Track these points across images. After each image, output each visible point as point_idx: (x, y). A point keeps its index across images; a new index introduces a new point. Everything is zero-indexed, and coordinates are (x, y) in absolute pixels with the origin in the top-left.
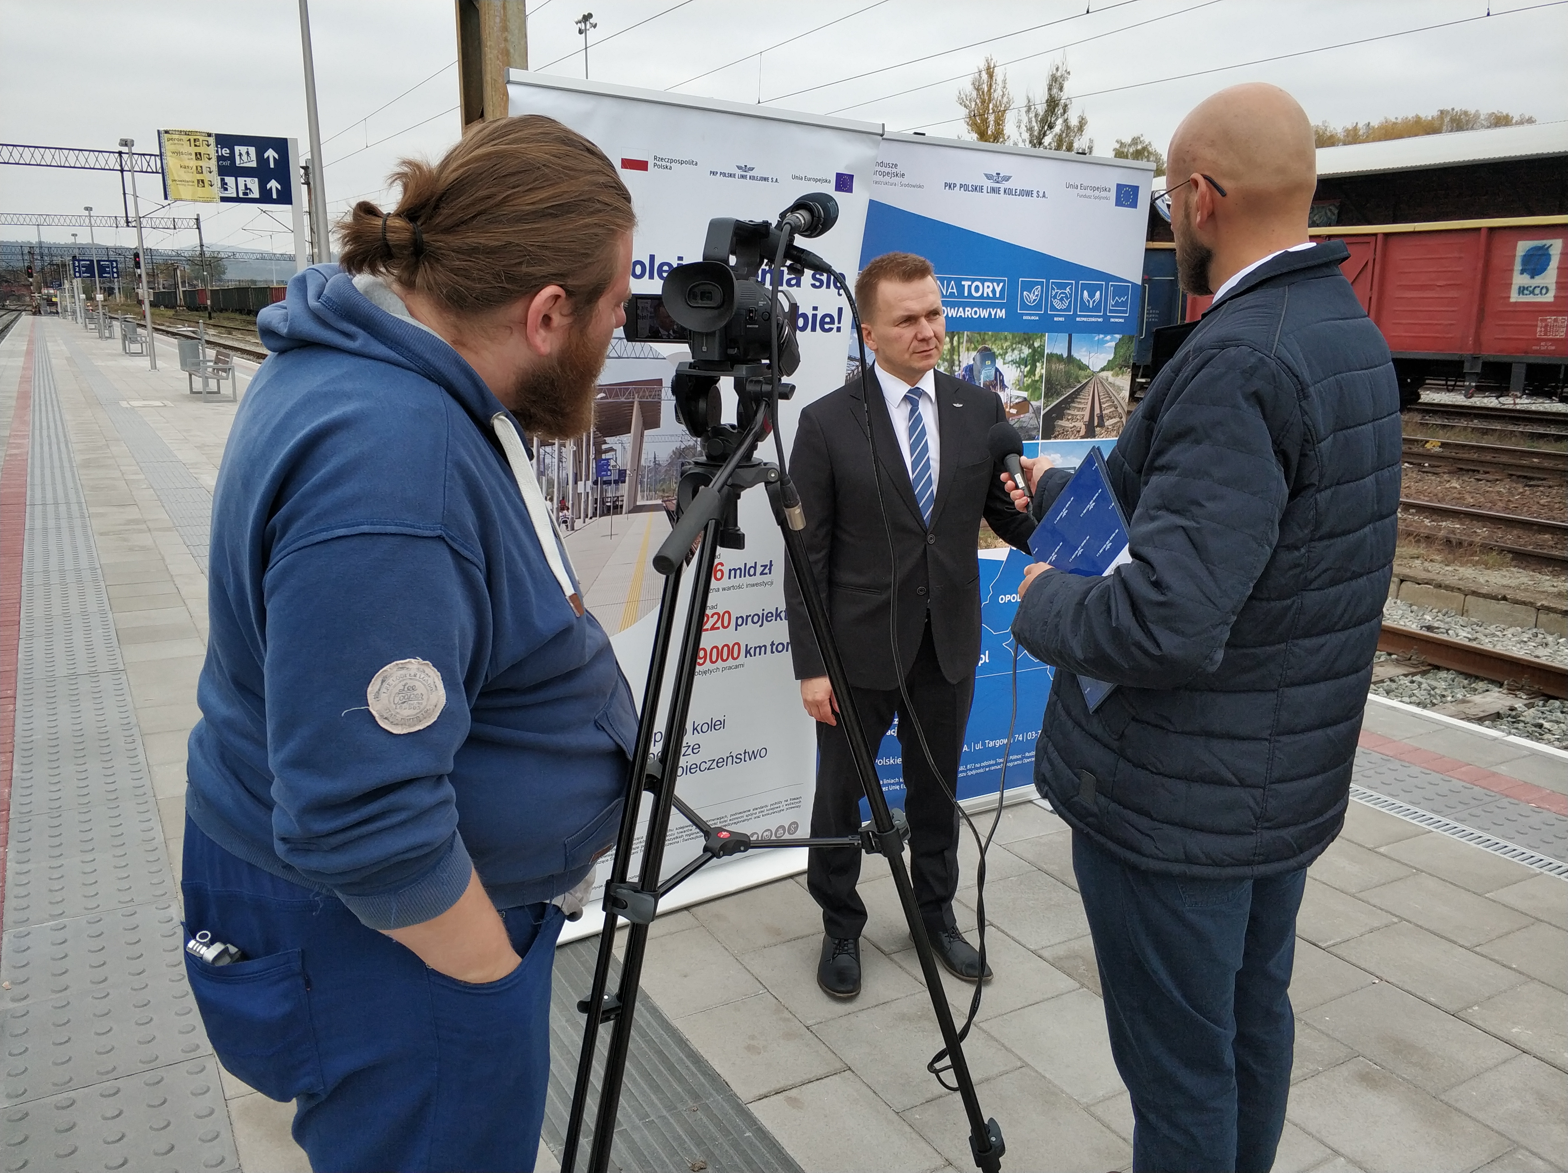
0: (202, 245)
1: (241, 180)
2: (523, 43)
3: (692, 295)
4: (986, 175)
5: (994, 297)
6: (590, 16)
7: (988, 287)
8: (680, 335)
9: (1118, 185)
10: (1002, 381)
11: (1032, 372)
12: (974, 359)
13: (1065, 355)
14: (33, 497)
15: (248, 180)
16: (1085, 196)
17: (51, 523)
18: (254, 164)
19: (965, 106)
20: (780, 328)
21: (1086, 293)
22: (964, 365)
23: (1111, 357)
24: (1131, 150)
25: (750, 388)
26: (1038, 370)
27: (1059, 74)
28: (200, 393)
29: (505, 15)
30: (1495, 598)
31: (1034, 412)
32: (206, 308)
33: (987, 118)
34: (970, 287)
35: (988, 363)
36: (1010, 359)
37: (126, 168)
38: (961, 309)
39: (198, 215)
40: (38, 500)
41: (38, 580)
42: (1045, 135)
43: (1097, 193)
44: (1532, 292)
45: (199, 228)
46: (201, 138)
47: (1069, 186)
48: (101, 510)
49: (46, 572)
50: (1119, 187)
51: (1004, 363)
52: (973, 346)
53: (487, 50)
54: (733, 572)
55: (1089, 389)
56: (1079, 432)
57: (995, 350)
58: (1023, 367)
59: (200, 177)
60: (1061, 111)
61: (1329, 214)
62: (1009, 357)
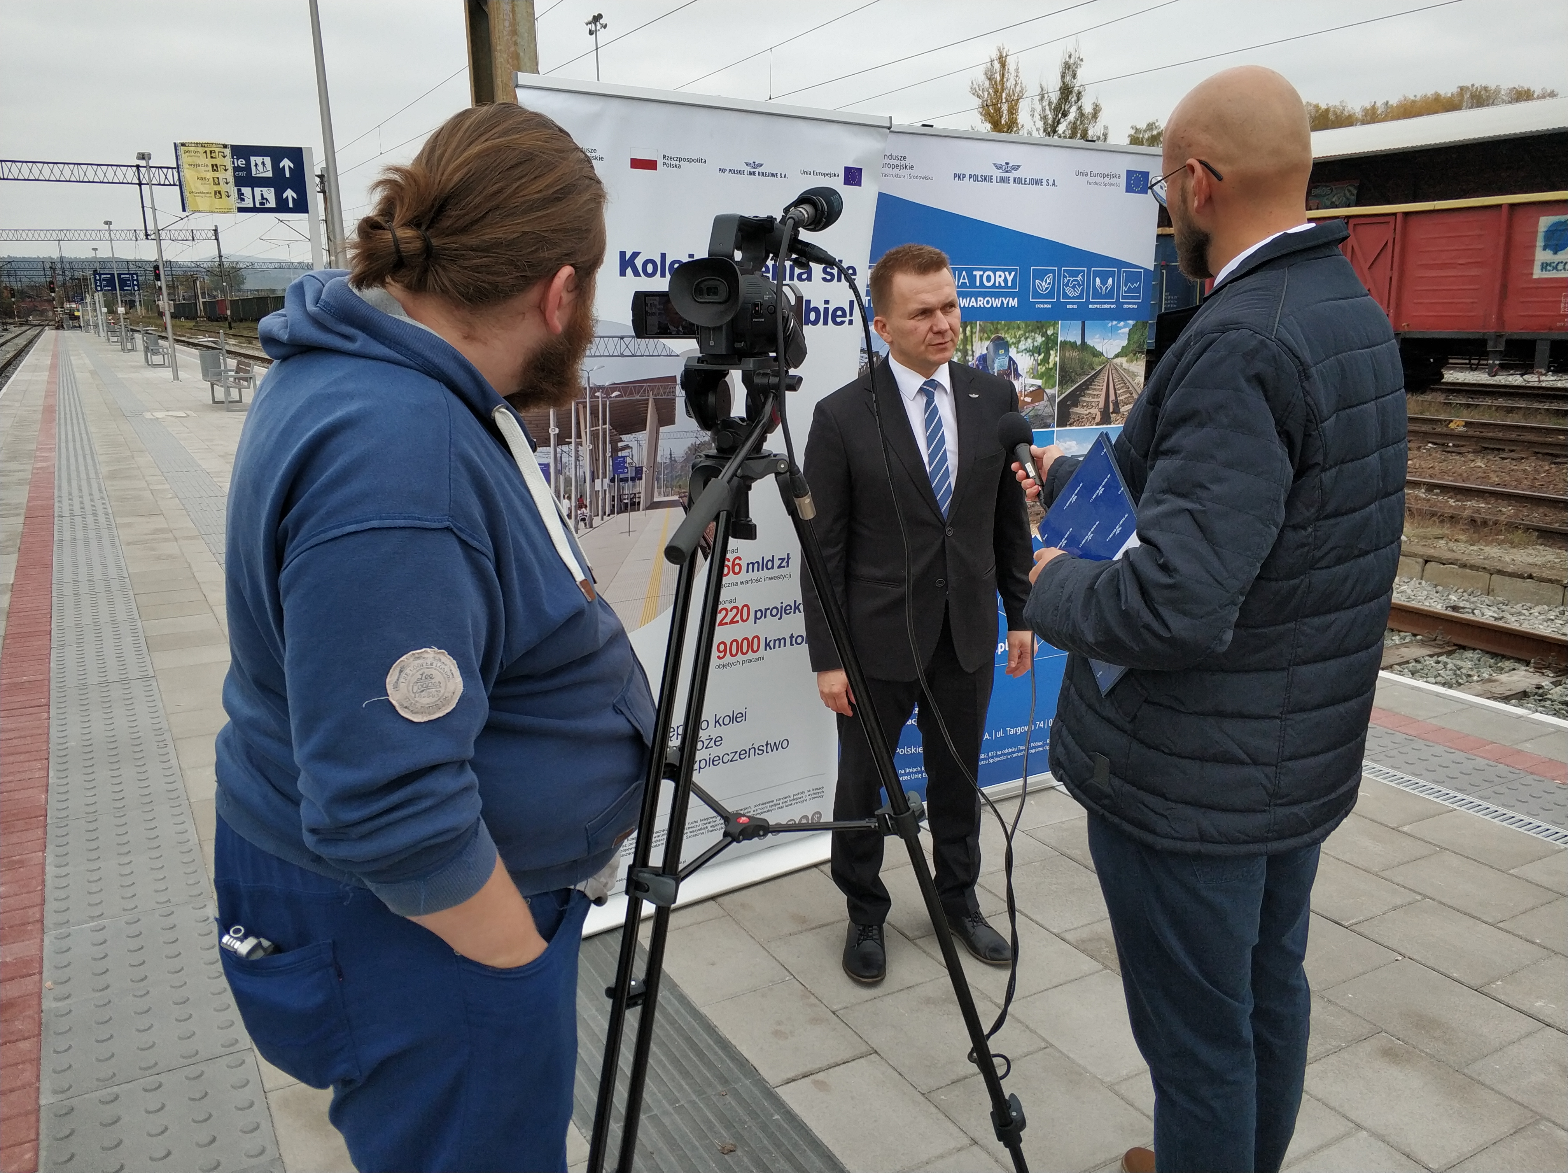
0: (220, 256)
1: (257, 190)
2: (532, 46)
3: (698, 291)
4: (995, 165)
5: (1006, 286)
6: (600, 16)
7: (1000, 276)
8: (688, 331)
9: (1128, 171)
10: (1016, 370)
11: (1046, 360)
12: (987, 349)
13: (1079, 343)
14: (60, 509)
15: (265, 190)
16: (1095, 183)
17: (80, 534)
18: (270, 174)
19: (978, 96)
20: (786, 320)
21: (1098, 280)
22: (977, 354)
23: (1125, 343)
24: (1146, 136)
25: (757, 380)
26: (1052, 358)
27: (1072, 61)
28: (223, 402)
29: (514, 19)
30: (1521, 576)
31: (1049, 400)
32: (226, 319)
33: (1001, 108)
34: (981, 276)
35: (1002, 352)
36: (1024, 348)
37: (144, 182)
38: (973, 299)
39: (216, 226)
40: (66, 512)
41: (68, 589)
42: (1059, 123)
43: (1107, 180)
44: (1555, 268)
45: (217, 239)
46: (217, 150)
47: (1079, 174)
48: (127, 520)
49: (76, 582)
50: (1129, 173)
51: (1018, 352)
52: (986, 335)
53: (498, 54)
54: (751, 566)
55: (1104, 377)
56: (1094, 418)
57: (1009, 339)
58: (1036, 355)
59: (216, 188)
60: (1075, 98)
61: (1348, 194)
62: (1022, 346)
